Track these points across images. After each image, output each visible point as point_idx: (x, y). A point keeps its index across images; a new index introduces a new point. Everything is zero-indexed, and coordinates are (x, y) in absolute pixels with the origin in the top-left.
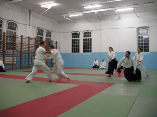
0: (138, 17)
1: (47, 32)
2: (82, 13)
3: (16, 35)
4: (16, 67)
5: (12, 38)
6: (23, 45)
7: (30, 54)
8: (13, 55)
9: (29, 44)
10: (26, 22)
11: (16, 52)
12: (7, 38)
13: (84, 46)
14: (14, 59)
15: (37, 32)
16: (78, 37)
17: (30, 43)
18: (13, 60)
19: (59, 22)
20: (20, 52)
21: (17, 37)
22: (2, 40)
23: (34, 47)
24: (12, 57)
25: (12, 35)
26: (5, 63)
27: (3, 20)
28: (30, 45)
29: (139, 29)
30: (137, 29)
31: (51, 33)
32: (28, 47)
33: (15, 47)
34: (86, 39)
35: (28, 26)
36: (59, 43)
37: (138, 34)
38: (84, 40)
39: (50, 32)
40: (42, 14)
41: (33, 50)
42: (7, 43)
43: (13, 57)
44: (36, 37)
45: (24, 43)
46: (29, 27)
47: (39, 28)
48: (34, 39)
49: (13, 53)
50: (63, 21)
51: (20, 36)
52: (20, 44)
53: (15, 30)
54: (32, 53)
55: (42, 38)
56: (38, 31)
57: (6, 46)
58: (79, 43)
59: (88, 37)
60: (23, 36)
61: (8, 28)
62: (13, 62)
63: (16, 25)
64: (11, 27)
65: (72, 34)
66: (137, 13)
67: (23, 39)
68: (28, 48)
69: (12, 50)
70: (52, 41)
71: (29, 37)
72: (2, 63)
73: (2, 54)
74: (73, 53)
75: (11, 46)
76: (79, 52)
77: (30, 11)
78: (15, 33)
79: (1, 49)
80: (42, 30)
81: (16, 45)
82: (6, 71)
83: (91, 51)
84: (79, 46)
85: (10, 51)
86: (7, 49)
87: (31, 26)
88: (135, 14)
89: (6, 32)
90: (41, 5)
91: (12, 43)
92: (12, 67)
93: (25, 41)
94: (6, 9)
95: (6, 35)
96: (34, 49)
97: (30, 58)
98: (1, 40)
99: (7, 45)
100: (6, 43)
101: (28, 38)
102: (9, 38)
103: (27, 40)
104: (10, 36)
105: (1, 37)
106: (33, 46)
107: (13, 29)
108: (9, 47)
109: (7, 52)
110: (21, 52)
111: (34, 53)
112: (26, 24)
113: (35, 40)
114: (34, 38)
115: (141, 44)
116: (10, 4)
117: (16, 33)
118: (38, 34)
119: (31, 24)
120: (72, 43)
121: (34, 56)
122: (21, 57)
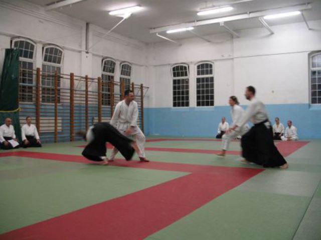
0: (310, 29)
1: (123, 66)
2: (193, 24)
3: (62, 73)
4: (61, 137)
5: (54, 78)
6: (74, 92)
7: (89, 112)
8: (56, 113)
9: (87, 91)
10: (80, 46)
11: (61, 108)
12: (42, 79)
13: (198, 92)
14: (59, 121)
15: (103, 65)
16: (186, 75)
17: (90, 89)
18: (56, 123)
19: (147, 44)
20: (69, 108)
21: (62, 77)
22: (34, 83)
23: (97, 97)
24: (54, 118)
25: (54, 74)
26: (41, 129)
27: (35, 43)
28: (89, 93)
29: (312, 54)
30: (309, 55)
31: (131, 67)
32: (84, 96)
33: (59, 98)
34: (203, 79)
35: (84, 53)
36: (148, 88)
37: (311, 66)
38: (198, 80)
39: (128, 65)
40: (111, 30)
41: (94, 103)
42: (44, 89)
43: (56, 116)
44: (100, 76)
45: (77, 89)
46: (87, 57)
47: (107, 58)
48: (97, 81)
49: (56, 109)
50: (155, 43)
51: (69, 74)
52: (69, 91)
53: (59, 62)
54: (94, 109)
55: (112, 77)
56: (105, 64)
57: (41, 96)
58: (187, 87)
59: (207, 73)
60: (75, 75)
61: (45, 60)
62: (56, 127)
63: (61, 52)
64: (50, 57)
65: (174, 69)
66: (308, 22)
67: (75, 81)
68: (84, 99)
69: (54, 104)
70: (133, 84)
71: (87, 76)
72: (34, 130)
73: (35, 111)
74: (175, 108)
75: (51, 96)
76: (187, 104)
77: (87, 24)
78: (59, 69)
79: (32, 101)
80: (112, 62)
81: (61, 94)
82: (42, 145)
83: (212, 104)
84: (187, 93)
85: (50, 106)
86: (43, 102)
87: (90, 54)
88: (304, 23)
89: (40, 67)
90: (109, 11)
91: (53, 90)
92: (54, 138)
93: (79, 85)
94: (40, 21)
95: (41, 73)
96: (97, 100)
97: (89, 118)
98: (32, 83)
99: (43, 93)
100: (41, 89)
101: (84, 79)
102: (48, 79)
103: (82, 82)
104: (49, 76)
105: (32, 77)
106: (95, 94)
107: (54, 62)
108: (48, 97)
109: (43, 107)
110: (71, 107)
111: (97, 109)
112: (80, 49)
113: (99, 82)
114: (97, 78)
115: (317, 86)
116: (48, 11)
117: (61, 69)
118: (104, 70)
119: (90, 50)
120: (174, 88)
121: (97, 115)
122: (71, 117)
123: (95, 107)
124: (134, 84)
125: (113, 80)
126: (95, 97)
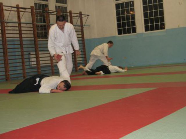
6: (6, 25)
7: (24, 46)
9: (19, 23)
17: (22, 20)
20: (1, 43)
23: (32, 29)
28: (22, 25)
32: (17, 29)
36: (88, 15)
41: (29, 36)
44: (33, 5)
45: (8, 21)
48: (30, 10)
55: (47, 6)
60: (4, 5)
67: (4, 11)
68: (18, 32)
70: (70, 12)
71: (18, 5)
96: (32, 32)
97: (25, 53)
101: (15, 9)
103: (14, 12)
106: (28, 25)
110: (3, 42)
111: (33, 43)
113: (32, 12)
114: (29, 7)
120: (118, 13)
121: (34, 49)
122: (4, 53)
123: (30, 41)
124: (72, 12)
125: (48, 9)
126: (29, 29)
